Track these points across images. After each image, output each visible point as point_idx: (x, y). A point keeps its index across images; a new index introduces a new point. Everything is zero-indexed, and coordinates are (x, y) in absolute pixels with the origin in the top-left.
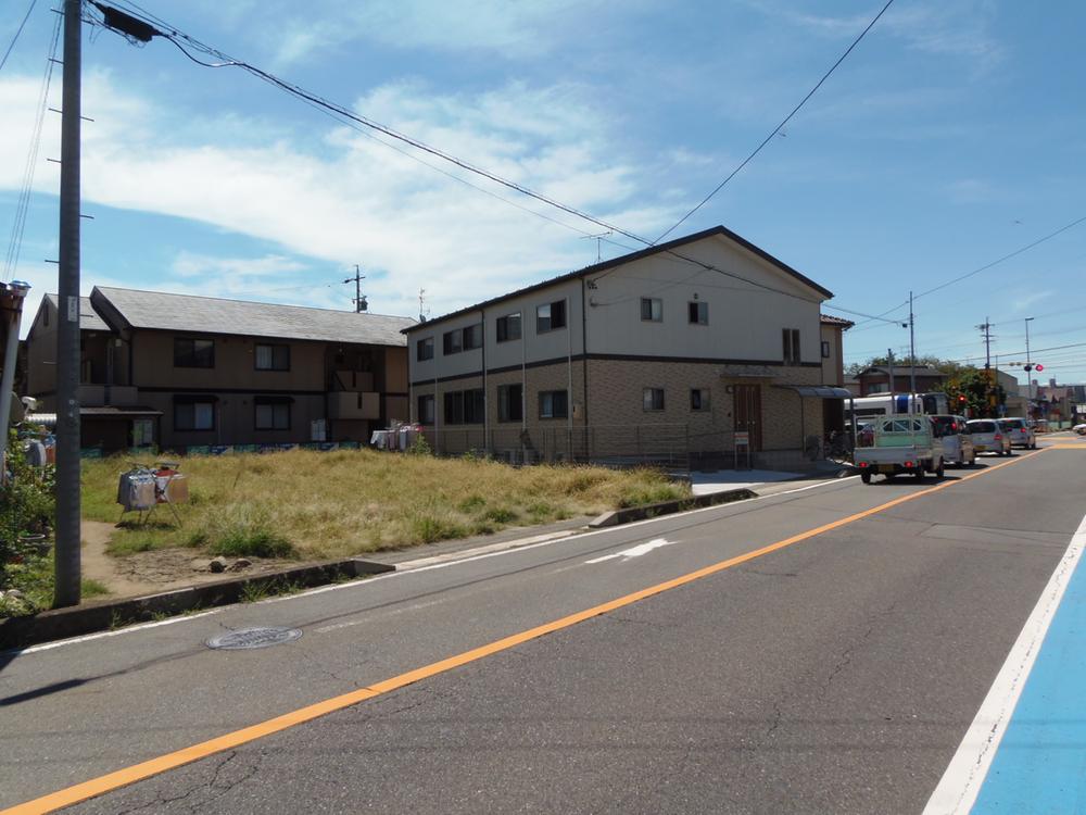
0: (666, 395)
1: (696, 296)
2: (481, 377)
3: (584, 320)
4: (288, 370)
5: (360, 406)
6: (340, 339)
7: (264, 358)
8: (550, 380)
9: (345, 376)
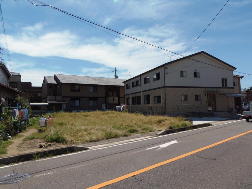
0: (188, 97)
1: (196, 70)
2: (140, 93)
3: (165, 77)
4: (97, 92)
5: (113, 100)
6: (109, 85)
7: (91, 89)
8: (157, 93)
9: (110, 93)
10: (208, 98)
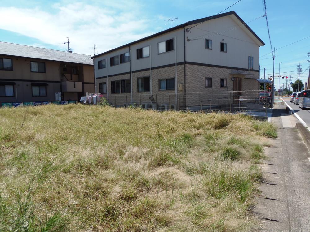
1: (223, 40)
2: (129, 74)
3: (185, 47)
4: (45, 72)
5: (75, 87)
7: (34, 67)
8: (166, 74)
9: (68, 76)
10: (234, 84)
